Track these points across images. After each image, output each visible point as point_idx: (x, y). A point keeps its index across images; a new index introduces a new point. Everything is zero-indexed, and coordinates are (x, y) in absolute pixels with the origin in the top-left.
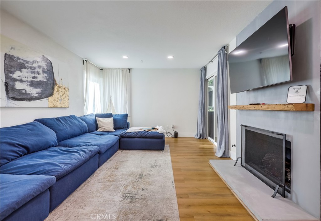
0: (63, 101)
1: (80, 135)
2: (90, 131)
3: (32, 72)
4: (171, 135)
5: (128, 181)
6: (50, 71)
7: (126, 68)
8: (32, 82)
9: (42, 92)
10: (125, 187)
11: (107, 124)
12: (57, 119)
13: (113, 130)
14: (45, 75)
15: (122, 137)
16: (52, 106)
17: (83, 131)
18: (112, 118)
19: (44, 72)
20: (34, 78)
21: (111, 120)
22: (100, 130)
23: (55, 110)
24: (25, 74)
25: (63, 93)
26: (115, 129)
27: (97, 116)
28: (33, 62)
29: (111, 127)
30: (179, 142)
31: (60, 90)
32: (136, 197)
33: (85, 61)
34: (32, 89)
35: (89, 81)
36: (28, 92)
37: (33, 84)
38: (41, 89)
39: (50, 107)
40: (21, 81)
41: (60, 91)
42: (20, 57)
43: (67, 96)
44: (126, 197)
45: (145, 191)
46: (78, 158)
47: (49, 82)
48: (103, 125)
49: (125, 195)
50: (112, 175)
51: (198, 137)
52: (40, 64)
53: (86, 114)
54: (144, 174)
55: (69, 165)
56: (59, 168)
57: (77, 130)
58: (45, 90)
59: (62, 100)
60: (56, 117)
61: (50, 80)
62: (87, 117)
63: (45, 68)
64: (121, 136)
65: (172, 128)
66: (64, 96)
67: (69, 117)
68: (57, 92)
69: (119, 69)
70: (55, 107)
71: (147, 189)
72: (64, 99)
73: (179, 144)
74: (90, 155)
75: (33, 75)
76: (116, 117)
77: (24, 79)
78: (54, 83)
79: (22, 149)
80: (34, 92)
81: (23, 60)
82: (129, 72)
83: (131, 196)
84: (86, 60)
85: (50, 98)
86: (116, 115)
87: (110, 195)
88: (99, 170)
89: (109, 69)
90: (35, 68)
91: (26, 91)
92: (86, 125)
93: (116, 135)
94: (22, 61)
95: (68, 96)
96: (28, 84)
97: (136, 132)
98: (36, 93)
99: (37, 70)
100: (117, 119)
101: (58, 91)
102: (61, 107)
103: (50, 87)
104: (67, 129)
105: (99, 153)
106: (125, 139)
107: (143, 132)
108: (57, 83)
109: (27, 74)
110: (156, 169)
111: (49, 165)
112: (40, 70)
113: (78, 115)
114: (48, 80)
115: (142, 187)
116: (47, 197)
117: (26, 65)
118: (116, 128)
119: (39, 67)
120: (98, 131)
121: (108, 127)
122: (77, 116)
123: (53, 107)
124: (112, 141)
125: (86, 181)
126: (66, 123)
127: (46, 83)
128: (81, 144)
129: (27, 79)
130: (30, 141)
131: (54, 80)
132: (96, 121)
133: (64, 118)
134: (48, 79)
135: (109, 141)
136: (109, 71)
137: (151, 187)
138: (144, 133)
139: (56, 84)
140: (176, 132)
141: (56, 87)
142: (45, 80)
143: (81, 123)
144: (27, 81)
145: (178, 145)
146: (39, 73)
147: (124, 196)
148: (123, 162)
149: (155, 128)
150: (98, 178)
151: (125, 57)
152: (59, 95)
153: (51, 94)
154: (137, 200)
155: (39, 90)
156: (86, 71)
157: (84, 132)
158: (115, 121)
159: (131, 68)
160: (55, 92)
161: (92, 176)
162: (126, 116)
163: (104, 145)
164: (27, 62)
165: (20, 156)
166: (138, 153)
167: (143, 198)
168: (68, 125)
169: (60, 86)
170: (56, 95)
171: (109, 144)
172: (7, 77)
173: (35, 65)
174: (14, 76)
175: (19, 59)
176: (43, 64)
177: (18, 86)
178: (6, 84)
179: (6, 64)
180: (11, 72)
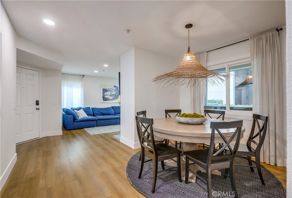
9: (114, 98)
19: (115, 91)
20: (111, 93)
24: (108, 93)
36: (109, 98)
37: (111, 96)
39: (115, 102)
40: (107, 95)
52: (113, 89)
77: (108, 94)
80: (111, 98)
90: (111, 90)
96: (109, 96)
99: (112, 91)
112: (113, 91)
117: (109, 90)
119: (113, 90)
123: (117, 103)
127: (115, 95)
134: (117, 93)
142: (115, 94)
146: (113, 92)
153: (117, 98)
155: (113, 97)
160: (119, 97)
164: (109, 89)
172: (103, 94)
173: (111, 89)
174: (105, 94)
175: (106, 89)
176: (114, 88)
177: (106, 97)
178: (103, 97)
179: (103, 91)
180: (104, 93)
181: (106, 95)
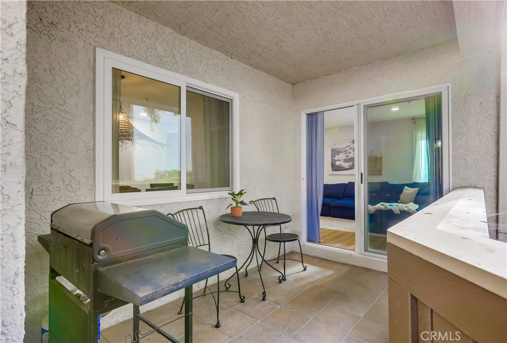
3: (345, 154)
8: (345, 159)
20: (347, 157)
24: (341, 156)
28: (346, 147)
36: (343, 166)
37: (346, 161)
38: (352, 163)
40: (339, 160)
52: (350, 147)
75: (347, 155)
77: (340, 159)
80: (346, 165)
81: (340, 148)
90: (347, 150)
96: (343, 161)
98: (348, 166)
99: (350, 151)
117: (342, 150)
129: (342, 158)
146: (350, 153)
155: (350, 164)
164: (342, 149)
172: (332, 159)
173: (348, 148)
174: (336, 158)
175: (338, 149)
177: (338, 163)
178: (332, 163)
179: (331, 154)
180: (334, 157)
181: (337, 160)
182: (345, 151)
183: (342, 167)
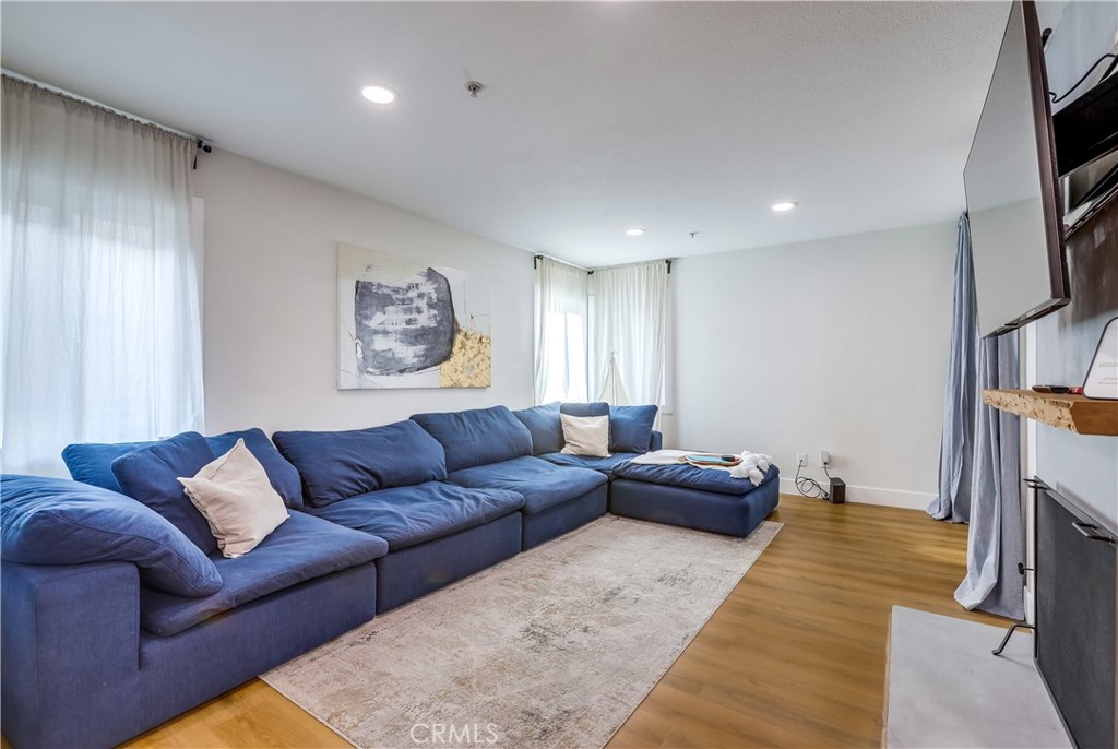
0: (476, 371)
1: (507, 460)
2: (538, 452)
3: (405, 311)
4: (816, 489)
5: (567, 599)
6: (445, 304)
7: (658, 261)
8: (405, 333)
9: (427, 354)
10: (550, 610)
11: (591, 434)
12: (457, 416)
13: (605, 453)
14: (434, 312)
15: (617, 475)
16: (449, 383)
17: (516, 450)
18: (607, 417)
19: (431, 306)
20: (409, 322)
21: (601, 423)
22: (567, 450)
23: (456, 394)
24: (392, 318)
25: (475, 351)
26: (611, 450)
27: (565, 409)
28: (410, 288)
29: (601, 446)
30: (853, 523)
31: (469, 343)
32: (554, 642)
33: (538, 260)
34: (405, 348)
35: (547, 312)
36: (398, 356)
37: (409, 337)
38: (424, 347)
39: (443, 385)
40: (386, 333)
41: (468, 348)
42: (383, 283)
43: (486, 359)
44: (533, 633)
45: (589, 636)
46: (453, 514)
47: (442, 328)
48: (577, 437)
49: (532, 629)
50: (541, 576)
51: (942, 515)
52: (422, 289)
53: (540, 401)
54: (621, 594)
55: (425, 525)
56: (403, 525)
57: (500, 447)
58: (432, 349)
59: (473, 367)
60: (455, 411)
61: (445, 323)
62: (538, 411)
63: (434, 296)
64: (613, 474)
65: (821, 465)
66: (478, 360)
67: (487, 411)
68: (460, 349)
69: (638, 264)
70: (456, 387)
71: (596, 633)
72: (478, 365)
73: (849, 529)
74: (488, 511)
75: (409, 317)
76: (620, 416)
77: (390, 328)
78: (452, 328)
79: (368, 477)
80: (409, 353)
81: (387, 287)
82: (669, 272)
83: (544, 636)
84: (539, 257)
85: (444, 365)
86: (620, 408)
87: (503, 618)
88: (521, 557)
89: (610, 268)
90: (411, 300)
91: (393, 353)
92: (528, 433)
93: (599, 470)
94: (386, 291)
95: (489, 359)
96: (399, 336)
97: (657, 466)
98: (415, 356)
99: (417, 302)
100: (622, 420)
101: (463, 346)
102: (471, 387)
103: (444, 339)
104: (476, 443)
105: (522, 510)
106: (625, 484)
107: (681, 469)
108: (461, 327)
109: (395, 316)
110: (671, 589)
111: (389, 517)
112: (423, 304)
113: (514, 405)
114: (440, 323)
115: (591, 623)
116: (367, 578)
117: (394, 297)
118: (615, 449)
119: (421, 296)
120: (562, 452)
121: (590, 445)
122: (510, 409)
123: (452, 387)
124: (572, 485)
125: (479, 575)
126: (473, 424)
127: (435, 331)
128: (494, 482)
129: (395, 327)
130: (384, 462)
131: (454, 321)
132: (559, 425)
133: (473, 415)
134: (441, 320)
135: (564, 483)
136: (610, 274)
137: (614, 631)
138: (683, 471)
139: (459, 331)
140: (838, 479)
141: (459, 338)
142: (433, 325)
143: (515, 428)
144: (396, 332)
145: (845, 534)
146: (419, 311)
147: (529, 632)
148: (595, 548)
149: (732, 459)
150: (507, 574)
151: (635, 232)
152: (466, 357)
153: (447, 357)
154: (551, 648)
155: (420, 349)
156: (539, 286)
157: (517, 453)
158: (614, 427)
159: (675, 259)
160: (455, 350)
161: (497, 566)
162: (651, 412)
163: (541, 492)
164: (397, 291)
165: (362, 491)
166: (656, 534)
167: (569, 651)
168: (478, 431)
169: (469, 333)
170: (458, 357)
171: (559, 491)
172: (359, 325)
173: (413, 294)
174: (373, 324)
175: (380, 286)
176: (429, 288)
177: (381, 344)
178: (360, 343)
179: (357, 302)
180: (366, 317)
181: (376, 332)
182: (403, 301)
183: (394, 359)
